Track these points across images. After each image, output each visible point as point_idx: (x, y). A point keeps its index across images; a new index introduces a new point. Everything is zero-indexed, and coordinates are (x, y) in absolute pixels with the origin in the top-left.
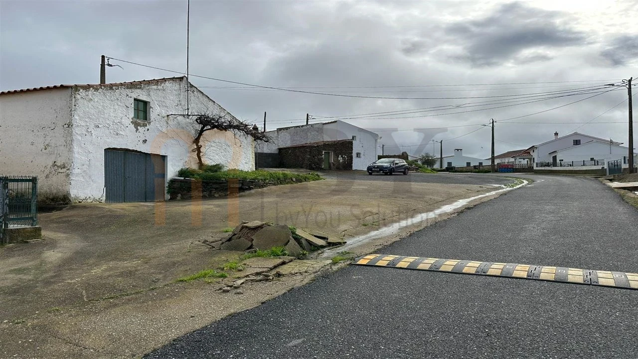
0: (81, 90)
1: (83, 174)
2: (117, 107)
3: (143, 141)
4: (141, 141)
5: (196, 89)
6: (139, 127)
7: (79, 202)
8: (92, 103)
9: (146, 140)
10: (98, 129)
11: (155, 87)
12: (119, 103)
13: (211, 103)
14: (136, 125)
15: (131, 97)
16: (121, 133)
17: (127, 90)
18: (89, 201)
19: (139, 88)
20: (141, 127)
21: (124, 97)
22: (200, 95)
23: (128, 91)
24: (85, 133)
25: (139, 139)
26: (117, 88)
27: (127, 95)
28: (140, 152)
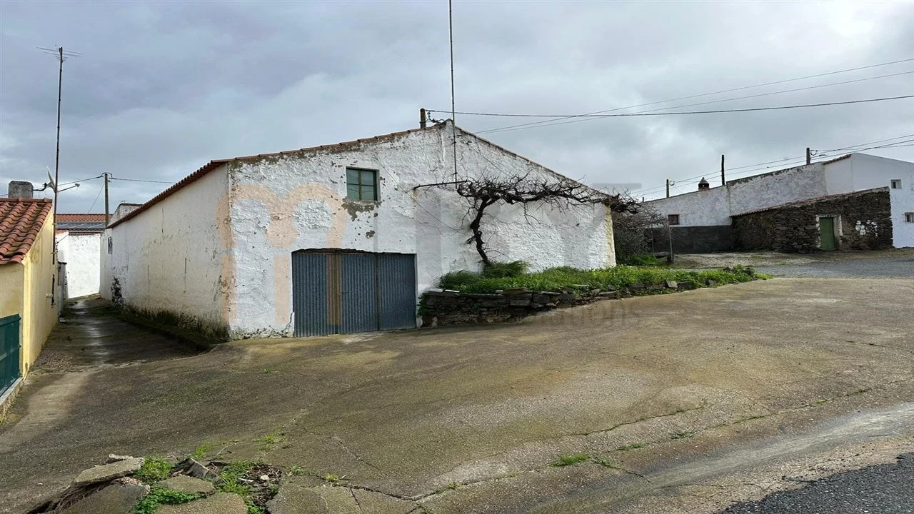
0: (245, 165)
1: (252, 294)
2: (314, 184)
3: (368, 234)
4: (363, 235)
5: (473, 138)
6: (357, 213)
7: (245, 338)
8: (265, 182)
9: (373, 232)
10: (277, 222)
11: (388, 145)
12: (319, 178)
13: (507, 158)
14: (352, 209)
15: (339, 166)
16: (322, 224)
17: (333, 156)
18: (263, 335)
19: (355, 150)
20: (361, 210)
21: (327, 168)
22: (482, 147)
23: (334, 158)
24: (252, 229)
25: (359, 231)
26: (312, 155)
27: (333, 164)
28: (363, 252)
